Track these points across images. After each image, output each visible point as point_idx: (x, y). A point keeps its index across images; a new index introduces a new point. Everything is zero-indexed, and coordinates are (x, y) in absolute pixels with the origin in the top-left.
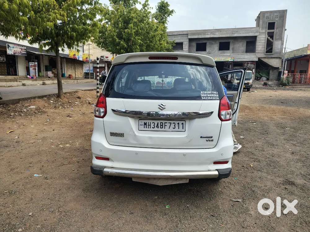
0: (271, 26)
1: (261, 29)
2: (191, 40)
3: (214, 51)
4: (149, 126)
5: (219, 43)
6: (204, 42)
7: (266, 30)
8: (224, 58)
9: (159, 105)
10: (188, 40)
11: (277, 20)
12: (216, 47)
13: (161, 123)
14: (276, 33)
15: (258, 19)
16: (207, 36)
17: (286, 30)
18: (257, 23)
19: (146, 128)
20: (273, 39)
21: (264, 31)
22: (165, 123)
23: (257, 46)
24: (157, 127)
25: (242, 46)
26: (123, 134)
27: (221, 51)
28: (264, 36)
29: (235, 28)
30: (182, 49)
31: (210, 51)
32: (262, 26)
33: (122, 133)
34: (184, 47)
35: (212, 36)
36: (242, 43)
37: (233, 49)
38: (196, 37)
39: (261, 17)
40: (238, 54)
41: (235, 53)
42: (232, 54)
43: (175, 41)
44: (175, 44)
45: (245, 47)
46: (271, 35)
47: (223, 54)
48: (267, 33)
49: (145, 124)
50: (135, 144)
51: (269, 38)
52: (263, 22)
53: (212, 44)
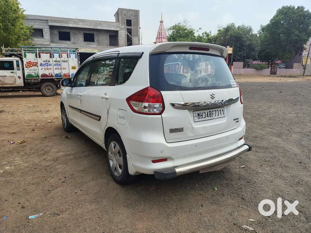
0: (129, 23)
1: (121, 24)
2: (52, 28)
3: (79, 42)
4: (202, 117)
5: (83, 34)
6: (68, 31)
7: (125, 26)
8: (91, 50)
9: (211, 95)
10: (48, 27)
11: (132, 18)
12: (81, 38)
13: (209, 112)
14: (133, 30)
15: (117, 15)
16: (70, 24)
17: (140, 28)
18: (116, 19)
19: (200, 118)
20: (131, 35)
21: (123, 27)
22: (212, 111)
23: (119, 41)
24: (207, 116)
25: (105, 39)
26: (183, 128)
27: (86, 43)
28: (124, 32)
29: (97, 20)
30: (43, 37)
31: (75, 41)
32: (122, 22)
33: (181, 128)
34: (44, 34)
35: (75, 26)
36: (105, 36)
37: (98, 41)
38: (58, 24)
39: (120, 13)
40: (103, 46)
41: (100, 45)
42: (98, 47)
43: (33, 27)
44: (33, 29)
45: (109, 40)
46: (129, 31)
47: (89, 46)
48: (126, 28)
49: (199, 115)
50: (193, 137)
51: (128, 33)
52: (122, 18)
53: (76, 34)
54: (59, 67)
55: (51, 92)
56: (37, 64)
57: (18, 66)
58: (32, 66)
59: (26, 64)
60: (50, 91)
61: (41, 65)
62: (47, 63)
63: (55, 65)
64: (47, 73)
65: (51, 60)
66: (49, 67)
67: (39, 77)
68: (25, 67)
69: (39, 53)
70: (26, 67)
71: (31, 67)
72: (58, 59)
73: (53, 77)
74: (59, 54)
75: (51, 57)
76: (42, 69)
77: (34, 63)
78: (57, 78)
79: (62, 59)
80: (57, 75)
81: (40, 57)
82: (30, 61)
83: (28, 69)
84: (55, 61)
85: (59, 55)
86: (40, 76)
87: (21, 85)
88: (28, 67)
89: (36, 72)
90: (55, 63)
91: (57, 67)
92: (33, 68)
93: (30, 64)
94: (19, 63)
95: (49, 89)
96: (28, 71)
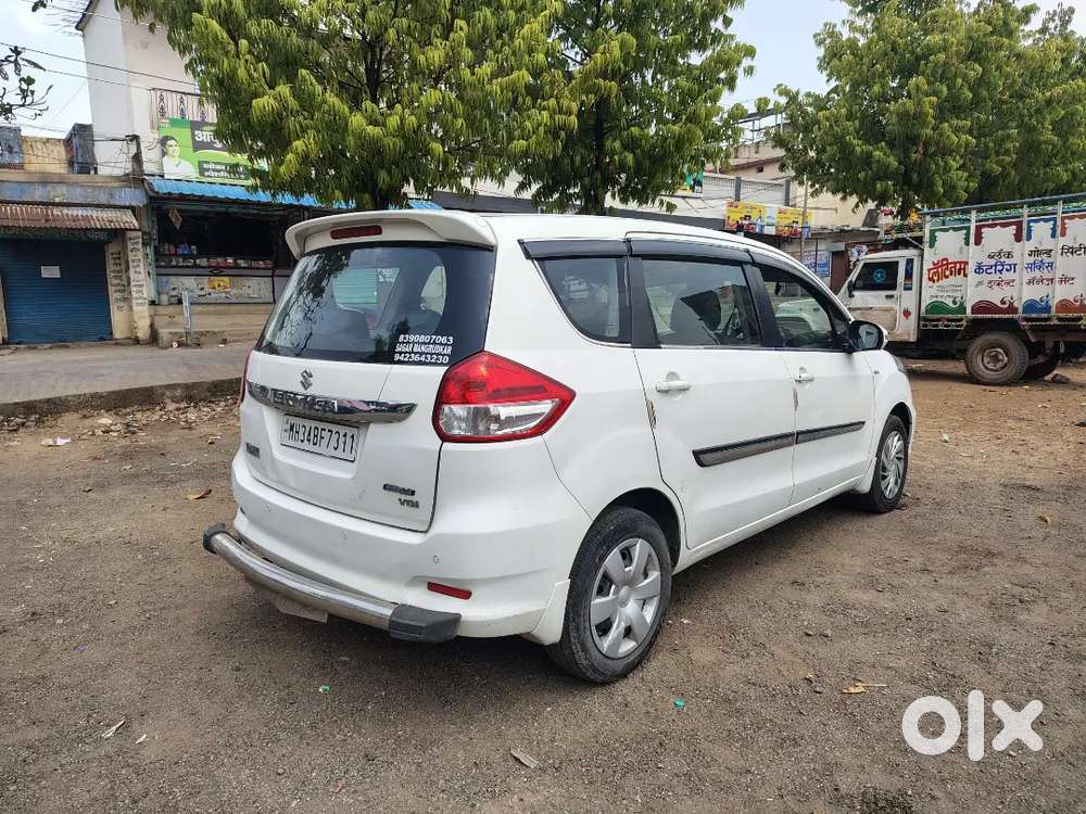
4: (297, 436)
9: (303, 375)
13: (316, 429)
19: (292, 439)
22: (323, 429)
24: (308, 439)
49: (292, 428)
54: (1046, 275)
55: (1002, 368)
56: (964, 269)
57: (909, 275)
58: (948, 273)
59: (929, 270)
60: (999, 365)
61: (979, 269)
62: (1000, 263)
63: (1031, 266)
64: (995, 296)
65: (1017, 248)
66: (1006, 276)
67: (965, 313)
68: (925, 277)
69: (979, 229)
70: (930, 279)
71: (947, 277)
72: (1048, 244)
73: (1017, 313)
74: (1055, 225)
75: (1018, 238)
76: (980, 283)
77: (955, 263)
78: (1028, 316)
79: (1062, 241)
80: (1031, 306)
81: (978, 241)
82: (946, 259)
83: (937, 284)
84: (1036, 252)
85: (1054, 230)
86: (969, 311)
87: (905, 338)
88: (936, 278)
89: (959, 295)
90: (1031, 260)
91: (1037, 274)
92: (952, 280)
93: (945, 269)
94: (912, 268)
95: (996, 356)
96: (934, 291)
